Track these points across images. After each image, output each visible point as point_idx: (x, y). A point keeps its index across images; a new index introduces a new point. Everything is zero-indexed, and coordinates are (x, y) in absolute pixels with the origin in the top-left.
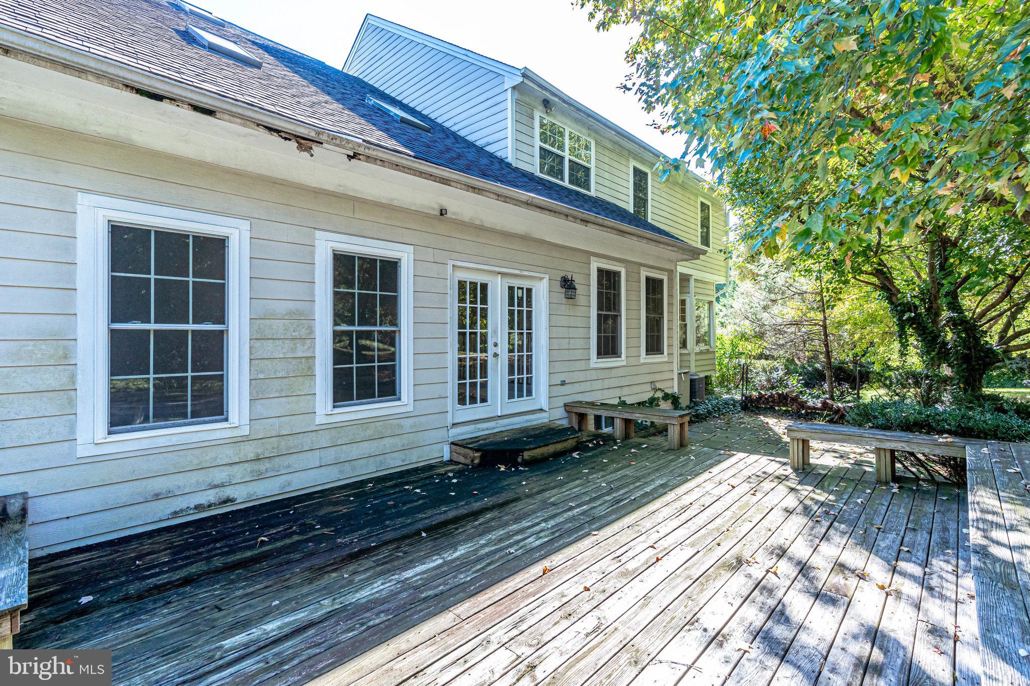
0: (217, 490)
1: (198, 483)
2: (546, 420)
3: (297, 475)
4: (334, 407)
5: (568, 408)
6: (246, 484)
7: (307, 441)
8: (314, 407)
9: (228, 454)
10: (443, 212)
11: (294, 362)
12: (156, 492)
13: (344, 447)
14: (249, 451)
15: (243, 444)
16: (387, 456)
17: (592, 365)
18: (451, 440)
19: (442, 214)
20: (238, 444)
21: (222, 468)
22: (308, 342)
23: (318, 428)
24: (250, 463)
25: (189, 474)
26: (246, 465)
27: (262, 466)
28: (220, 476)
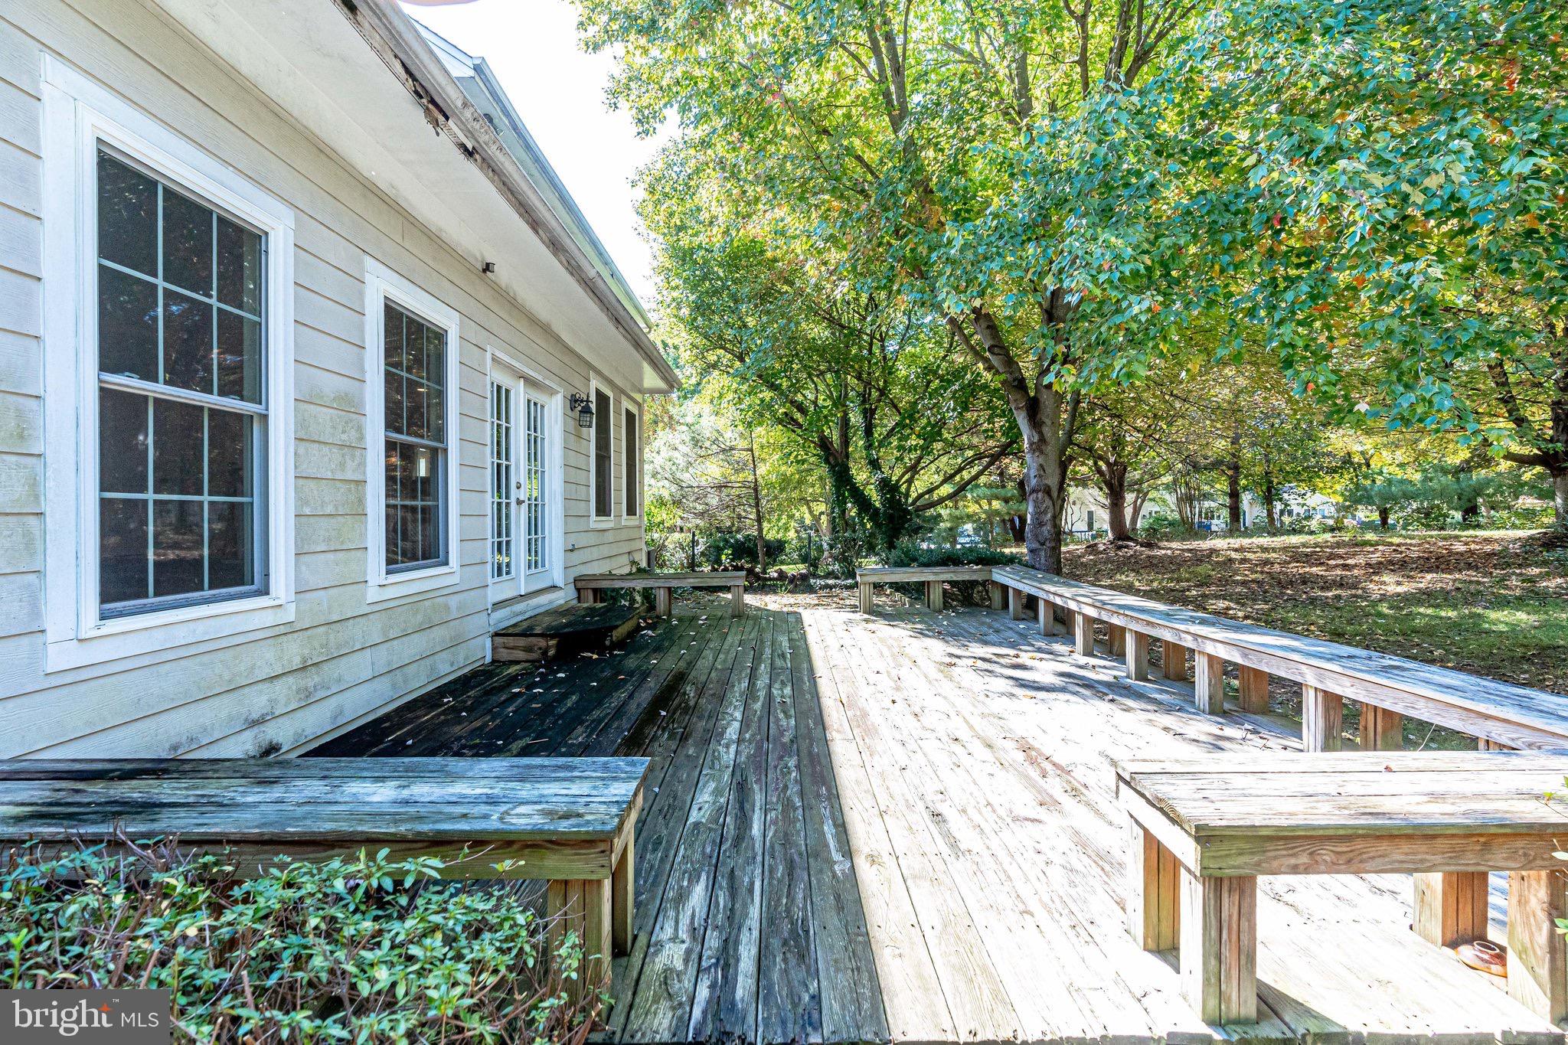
0: (256, 730)
1: (230, 718)
2: (562, 602)
3: (347, 694)
4: (388, 573)
5: (579, 585)
6: (291, 715)
7: (356, 633)
8: (365, 573)
9: (268, 659)
10: (487, 268)
11: (343, 487)
12: (174, 740)
13: (395, 642)
14: (294, 652)
15: (284, 638)
16: (436, 657)
17: (593, 525)
18: (492, 630)
19: (484, 271)
20: (280, 639)
21: (260, 686)
22: (358, 453)
23: (368, 610)
24: (295, 675)
25: (216, 701)
26: (290, 679)
27: (311, 679)
28: (257, 701)
